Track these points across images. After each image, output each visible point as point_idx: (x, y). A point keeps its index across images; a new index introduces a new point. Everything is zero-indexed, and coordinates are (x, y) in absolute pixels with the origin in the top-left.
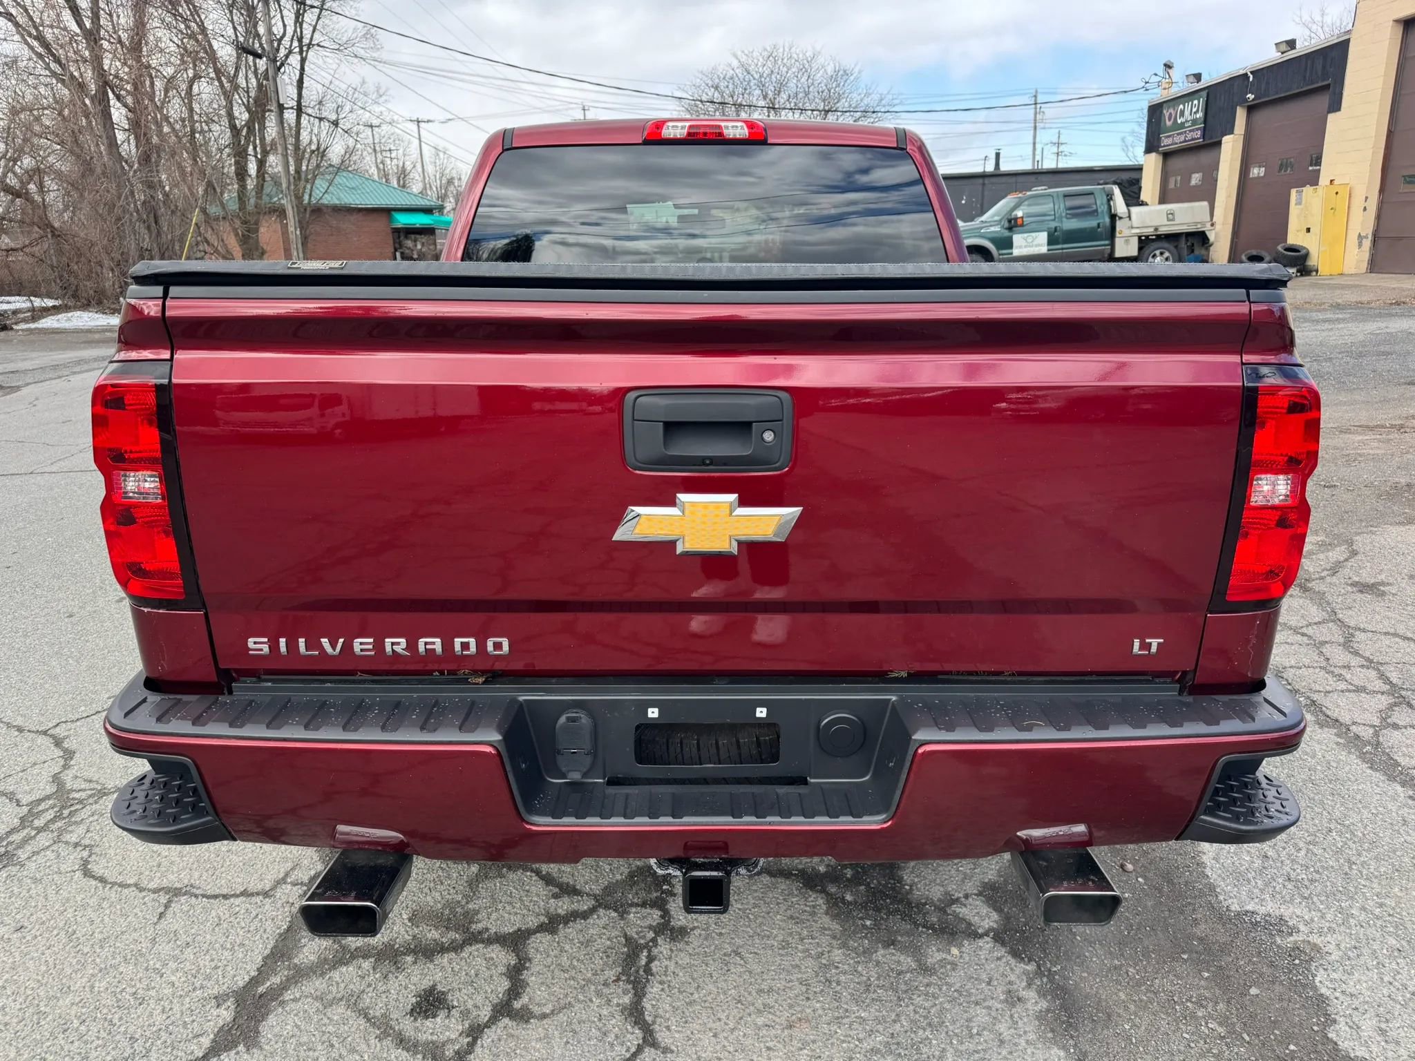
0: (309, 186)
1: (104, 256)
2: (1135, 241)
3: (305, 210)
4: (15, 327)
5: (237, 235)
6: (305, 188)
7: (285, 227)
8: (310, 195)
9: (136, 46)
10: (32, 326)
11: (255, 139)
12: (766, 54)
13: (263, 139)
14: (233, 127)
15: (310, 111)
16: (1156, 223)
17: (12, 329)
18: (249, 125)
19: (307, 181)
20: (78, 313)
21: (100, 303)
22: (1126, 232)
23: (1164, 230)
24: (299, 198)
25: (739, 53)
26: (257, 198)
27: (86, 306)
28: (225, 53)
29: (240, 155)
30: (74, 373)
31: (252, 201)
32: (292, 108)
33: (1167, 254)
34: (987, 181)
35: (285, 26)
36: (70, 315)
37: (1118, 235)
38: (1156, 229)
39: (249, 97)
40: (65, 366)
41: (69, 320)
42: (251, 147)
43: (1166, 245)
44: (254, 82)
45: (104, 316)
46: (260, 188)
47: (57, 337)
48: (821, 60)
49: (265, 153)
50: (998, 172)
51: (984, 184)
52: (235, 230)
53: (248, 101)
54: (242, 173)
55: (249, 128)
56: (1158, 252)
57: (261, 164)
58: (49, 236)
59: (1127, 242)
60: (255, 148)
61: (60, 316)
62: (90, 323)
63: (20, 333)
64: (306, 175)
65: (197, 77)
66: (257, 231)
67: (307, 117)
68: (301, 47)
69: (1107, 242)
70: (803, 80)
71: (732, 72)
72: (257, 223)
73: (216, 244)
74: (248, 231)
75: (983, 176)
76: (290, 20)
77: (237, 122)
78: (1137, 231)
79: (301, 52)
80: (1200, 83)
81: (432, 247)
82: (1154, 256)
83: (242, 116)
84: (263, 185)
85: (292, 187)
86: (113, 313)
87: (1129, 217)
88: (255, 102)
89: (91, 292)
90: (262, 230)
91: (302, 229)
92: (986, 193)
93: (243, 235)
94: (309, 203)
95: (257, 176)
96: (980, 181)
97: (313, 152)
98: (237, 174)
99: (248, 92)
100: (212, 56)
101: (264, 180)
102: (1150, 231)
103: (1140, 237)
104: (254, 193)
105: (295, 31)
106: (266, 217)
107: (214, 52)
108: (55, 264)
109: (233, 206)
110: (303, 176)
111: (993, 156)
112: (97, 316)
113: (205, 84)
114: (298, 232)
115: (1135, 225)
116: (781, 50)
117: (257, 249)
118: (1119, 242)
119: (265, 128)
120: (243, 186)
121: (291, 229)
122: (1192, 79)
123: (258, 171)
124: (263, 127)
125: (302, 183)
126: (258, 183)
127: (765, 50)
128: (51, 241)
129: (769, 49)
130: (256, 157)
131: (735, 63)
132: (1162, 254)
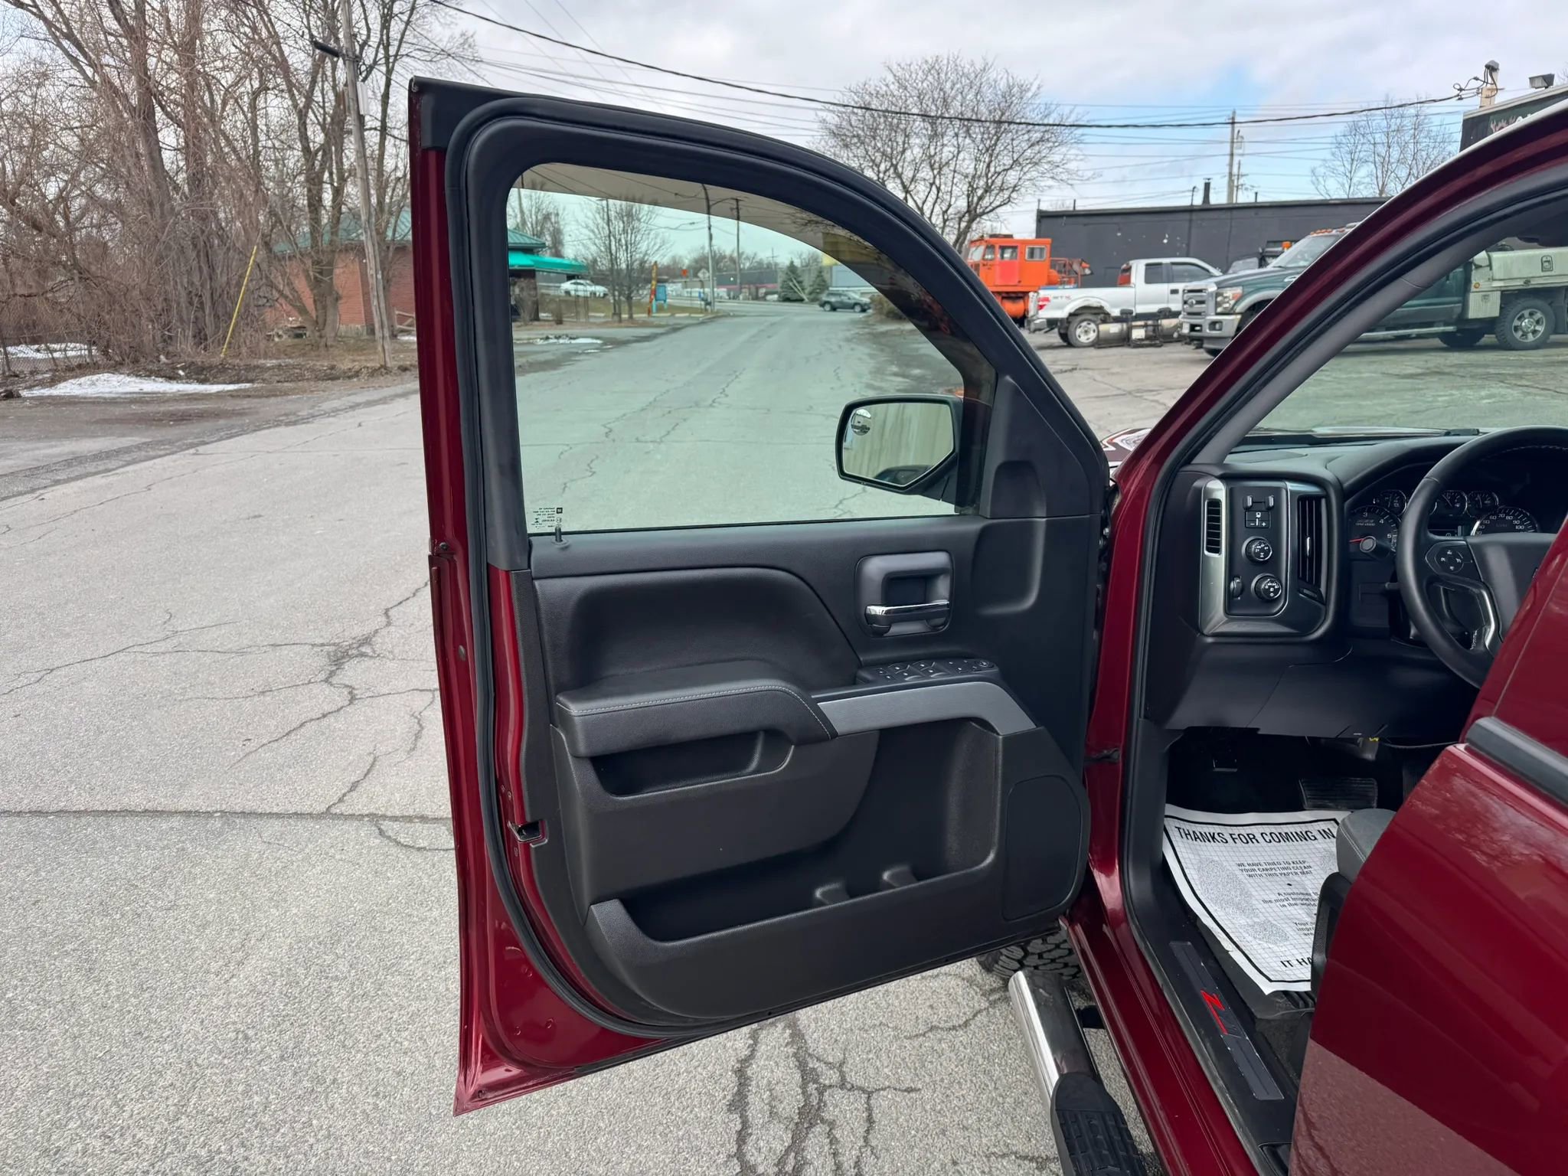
0: (393, 221)
1: (142, 304)
2: (1496, 298)
3: (388, 248)
4: (25, 393)
5: (308, 276)
6: (388, 222)
7: (363, 269)
8: (395, 231)
9: (188, 48)
10: (46, 392)
11: (331, 165)
12: (925, 67)
13: (340, 163)
14: (306, 150)
15: (396, 133)
16: (1526, 274)
17: (19, 396)
18: (325, 148)
19: (391, 213)
20: (106, 375)
21: (136, 361)
22: (1484, 285)
23: (1535, 283)
24: (381, 234)
25: (895, 67)
26: (332, 234)
27: (115, 368)
28: (299, 59)
29: (314, 183)
30: (57, 482)
31: (327, 238)
32: (375, 129)
33: (1539, 315)
34: (1195, 216)
35: (369, 30)
36: (95, 377)
37: (1473, 289)
38: (1527, 282)
39: (325, 113)
40: (48, 469)
41: (93, 384)
42: (326, 175)
43: (1539, 303)
44: (331, 96)
45: (138, 380)
46: (336, 220)
47: (66, 411)
48: (992, 75)
49: (343, 180)
50: (1206, 206)
51: (1191, 221)
52: (306, 271)
53: (324, 119)
54: (315, 203)
55: (324, 151)
56: (1526, 313)
57: (338, 192)
58: (77, 279)
59: (1485, 298)
60: (331, 174)
61: (83, 380)
62: (121, 390)
63: (27, 403)
64: (390, 207)
65: (264, 88)
66: (331, 272)
67: (392, 139)
68: (387, 57)
69: (1456, 299)
70: (970, 96)
71: (884, 88)
72: (331, 263)
73: (281, 287)
74: (321, 273)
75: (1190, 210)
76: (376, 26)
77: (311, 145)
78: (1501, 284)
79: (387, 63)
80: (1551, 88)
81: (532, 293)
82: (1521, 318)
83: (317, 137)
84: (339, 218)
85: (373, 220)
86: (149, 376)
87: (1490, 266)
88: (332, 119)
89: (127, 348)
90: (337, 271)
91: (383, 270)
92: (1194, 231)
93: (316, 278)
94: (393, 240)
95: (333, 207)
96: (1187, 216)
97: (398, 179)
98: (310, 205)
99: (323, 108)
100: (283, 65)
101: (340, 212)
102: (1518, 284)
103: (1502, 292)
104: (328, 228)
105: (381, 39)
106: (342, 256)
107: (285, 60)
108: (82, 314)
109: (305, 243)
110: (386, 208)
111: (1201, 187)
112: (128, 379)
113: (273, 97)
114: (380, 276)
115: (1497, 277)
116: (945, 62)
117: (330, 294)
118: (1474, 299)
119: (343, 151)
120: (315, 220)
121: (371, 272)
122: (1539, 83)
123: (334, 200)
124: (340, 150)
125: (386, 216)
126: (333, 215)
127: (926, 62)
128: (77, 284)
129: (930, 61)
130: (332, 185)
131: (890, 78)
132: (1531, 314)
